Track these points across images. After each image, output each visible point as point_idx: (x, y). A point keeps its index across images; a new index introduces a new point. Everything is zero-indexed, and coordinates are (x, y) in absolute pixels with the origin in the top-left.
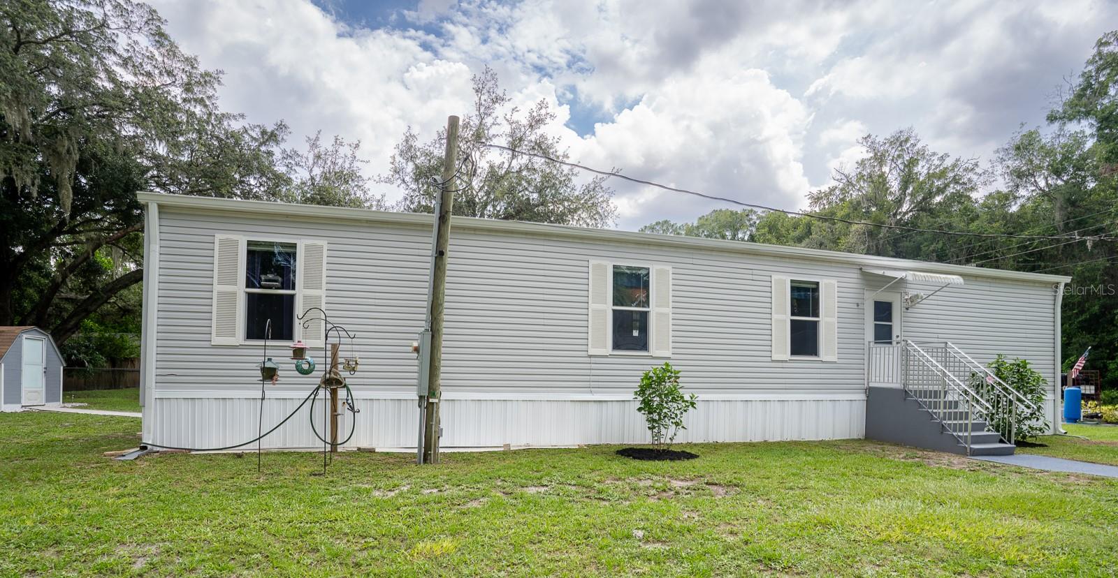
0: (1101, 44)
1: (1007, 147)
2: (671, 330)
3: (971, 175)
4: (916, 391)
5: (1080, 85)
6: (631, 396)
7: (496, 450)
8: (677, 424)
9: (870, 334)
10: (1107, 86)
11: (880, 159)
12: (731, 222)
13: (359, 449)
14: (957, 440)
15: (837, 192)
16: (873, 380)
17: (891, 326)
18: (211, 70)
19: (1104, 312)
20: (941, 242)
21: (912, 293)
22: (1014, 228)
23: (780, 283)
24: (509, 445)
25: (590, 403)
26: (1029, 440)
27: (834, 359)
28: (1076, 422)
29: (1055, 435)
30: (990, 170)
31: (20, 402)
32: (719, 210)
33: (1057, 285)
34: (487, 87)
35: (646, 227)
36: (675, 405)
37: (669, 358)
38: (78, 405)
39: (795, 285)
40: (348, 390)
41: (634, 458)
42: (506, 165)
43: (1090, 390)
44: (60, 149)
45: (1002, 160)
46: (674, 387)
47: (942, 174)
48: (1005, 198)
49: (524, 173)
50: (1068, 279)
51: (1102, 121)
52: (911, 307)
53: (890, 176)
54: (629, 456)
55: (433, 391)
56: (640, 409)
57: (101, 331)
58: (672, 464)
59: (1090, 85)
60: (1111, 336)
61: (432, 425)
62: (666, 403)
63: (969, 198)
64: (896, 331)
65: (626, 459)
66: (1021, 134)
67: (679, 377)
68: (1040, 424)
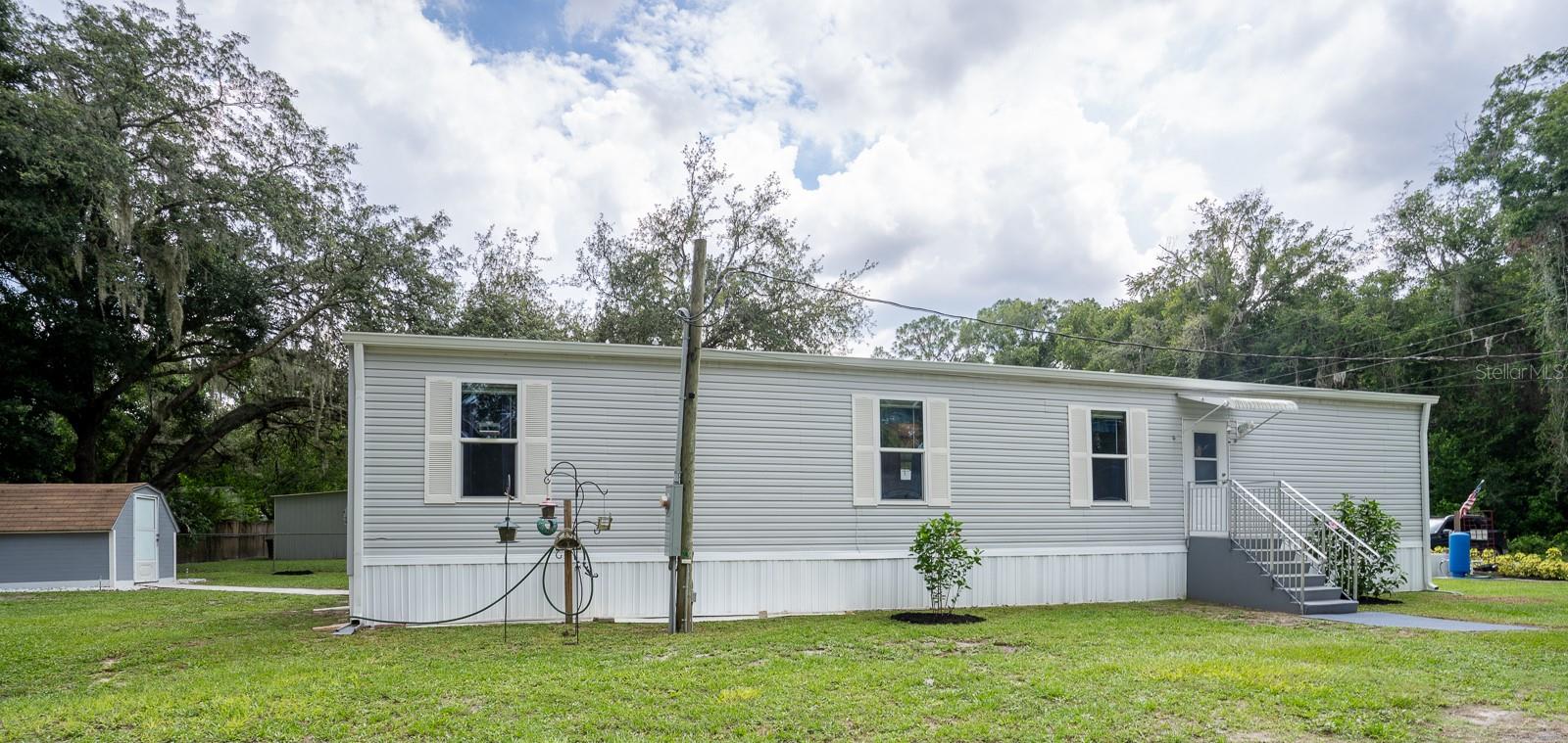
0: (1499, 82)
1: (1388, 213)
2: (949, 473)
3: (1342, 251)
4: (1242, 541)
5: (1477, 135)
6: (905, 553)
7: (751, 618)
8: (960, 583)
9: (1189, 473)
10: (1512, 136)
11: (1221, 231)
12: (1022, 318)
13: (596, 620)
14: (1289, 596)
15: (1165, 274)
16: (1194, 528)
17: (1215, 462)
18: (342, 144)
19: (1523, 431)
20: (1304, 342)
21: (1240, 422)
22: (1402, 321)
23: (1079, 416)
24: (765, 612)
25: (857, 563)
26: (1382, 596)
27: (1146, 503)
28: (1464, 576)
29: (1424, 591)
30: (1368, 244)
31: (132, 579)
32: (1006, 299)
33: (1421, 406)
34: (701, 161)
35: (906, 325)
36: (957, 561)
37: (948, 508)
38: (196, 580)
39: (1095, 415)
40: (585, 552)
41: (913, 622)
42: (726, 259)
43: (1481, 535)
44: (167, 258)
45: (1383, 230)
46: (956, 540)
47: (1305, 249)
48: (1391, 280)
49: (751, 269)
50: (1435, 399)
51: (1505, 183)
52: (1240, 438)
53: (1233, 254)
54: (906, 620)
55: (685, 552)
56: (917, 567)
57: (190, 485)
58: (956, 627)
59: (1490, 135)
60: (1531, 464)
61: (685, 589)
62: (947, 559)
63: (1342, 281)
64: (1221, 469)
65: (904, 624)
66: (1406, 196)
67: (960, 530)
68: (1394, 577)
